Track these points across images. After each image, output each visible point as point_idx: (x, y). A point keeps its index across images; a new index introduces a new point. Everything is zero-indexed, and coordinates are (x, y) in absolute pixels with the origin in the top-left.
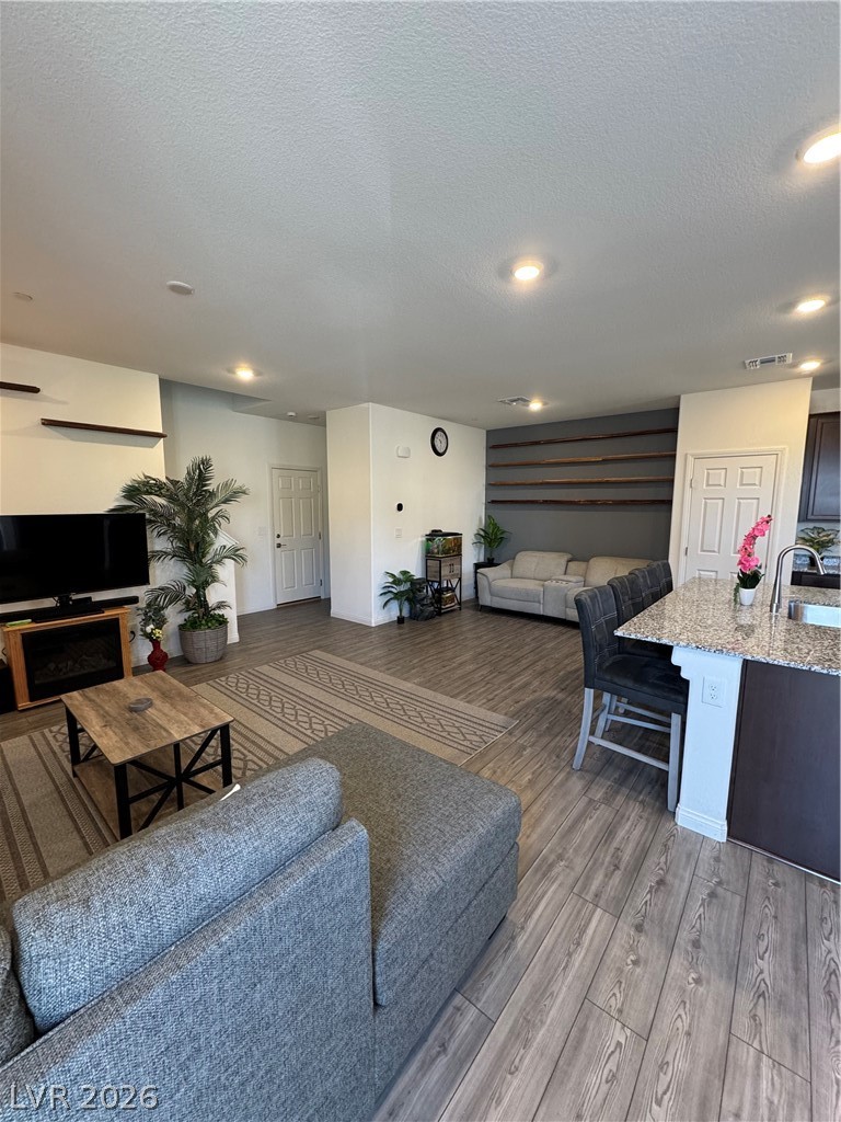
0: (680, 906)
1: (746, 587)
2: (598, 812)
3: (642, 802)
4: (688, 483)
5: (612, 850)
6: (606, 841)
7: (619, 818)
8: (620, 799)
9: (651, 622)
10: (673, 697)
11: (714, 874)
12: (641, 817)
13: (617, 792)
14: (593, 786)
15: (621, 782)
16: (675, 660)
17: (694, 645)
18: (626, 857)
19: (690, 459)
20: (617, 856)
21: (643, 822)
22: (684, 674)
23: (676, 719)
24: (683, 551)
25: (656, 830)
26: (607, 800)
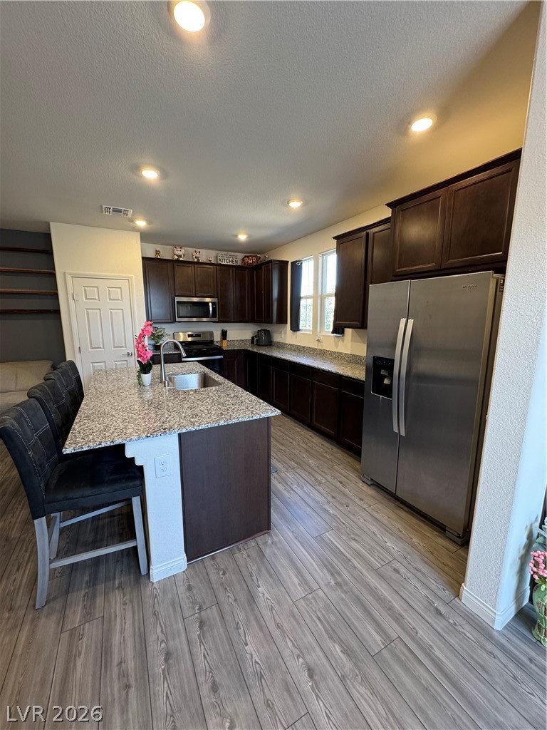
0: (189, 663)
1: (146, 374)
2: (85, 639)
3: (120, 587)
4: (70, 297)
5: (115, 670)
6: (106, 668)
7: (107, 623)
8: (100, 601)
9: (93, 425)
10: (131, 484)
11: (194, 603)
12: (125, 604)
13: (94, 596)
14: (67, 612)
15: (93, 582)
16: (128, 454)
17: (144, 436)
18: (131, 664)
19: (69, 278)
20: (123, 674)
21: (129, 607)
22: (138, 463)
23: (136, 501)
24: (77, 350)
25: (141, 605)
26: (88, 615)
